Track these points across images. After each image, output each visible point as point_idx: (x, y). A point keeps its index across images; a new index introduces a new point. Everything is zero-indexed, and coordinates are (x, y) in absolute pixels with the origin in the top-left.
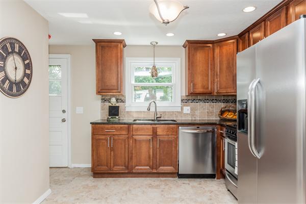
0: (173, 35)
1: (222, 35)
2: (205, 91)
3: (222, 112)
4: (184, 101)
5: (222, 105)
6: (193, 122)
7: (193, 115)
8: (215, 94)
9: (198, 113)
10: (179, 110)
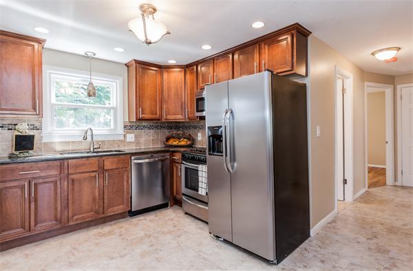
0: (123, 50)
1: (172, 62)
2: (154, 117)
3: (168, 139)
4: (128, 128)
5: (167, 133)
6: (137, 151)
7: (137, 143)
8: (163, 120)
9: (142, 140)
10: (122, 138)
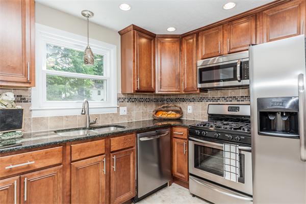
3: (157, 112)
4: (121, 100)
7: (129, 117)
9: (134, 114)
